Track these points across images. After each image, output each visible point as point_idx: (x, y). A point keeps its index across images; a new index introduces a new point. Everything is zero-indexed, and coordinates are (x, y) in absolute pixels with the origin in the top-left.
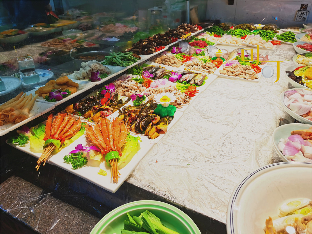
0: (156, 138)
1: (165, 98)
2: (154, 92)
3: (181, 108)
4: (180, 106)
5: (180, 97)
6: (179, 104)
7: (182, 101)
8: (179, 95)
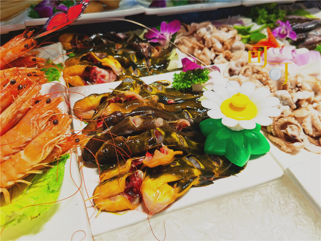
0: (117, 212)
1: (237, 103)
2: (249, 72)
3: (288, 152)
4: (288, 147)
5: (312, 117)
6: (291, 139)
7: (311, 133)
8: (316, 108)
